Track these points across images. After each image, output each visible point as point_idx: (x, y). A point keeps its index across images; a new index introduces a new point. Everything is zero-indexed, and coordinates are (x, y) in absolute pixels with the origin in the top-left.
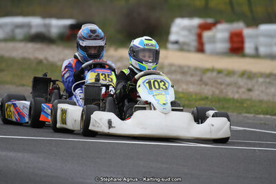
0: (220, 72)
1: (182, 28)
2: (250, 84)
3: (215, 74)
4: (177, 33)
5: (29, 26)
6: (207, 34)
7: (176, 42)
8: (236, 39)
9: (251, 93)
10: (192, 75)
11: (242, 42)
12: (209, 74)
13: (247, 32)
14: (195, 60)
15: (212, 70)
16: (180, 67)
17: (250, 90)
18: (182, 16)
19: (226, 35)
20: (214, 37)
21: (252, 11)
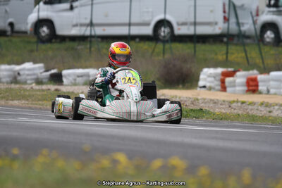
0: (243, 103)
1: (208, 75)
2: (268, 109)
3: (239, 104)
4: (205, 80)
5: (88, 75)
6: (228, 80)
7: (204, 87)
8: (251, 83)
9: (271, 114)
10: (221, 104)
11: (257, 86)
12: (235, 104)
13: (260, 77)
14: (221, 96)
15: (237, 102)
16: (211, 100)
17: (270, 112)
18: (209, 67)
19: (244, 80)
20: (235, 81)
21: (263, 63)
